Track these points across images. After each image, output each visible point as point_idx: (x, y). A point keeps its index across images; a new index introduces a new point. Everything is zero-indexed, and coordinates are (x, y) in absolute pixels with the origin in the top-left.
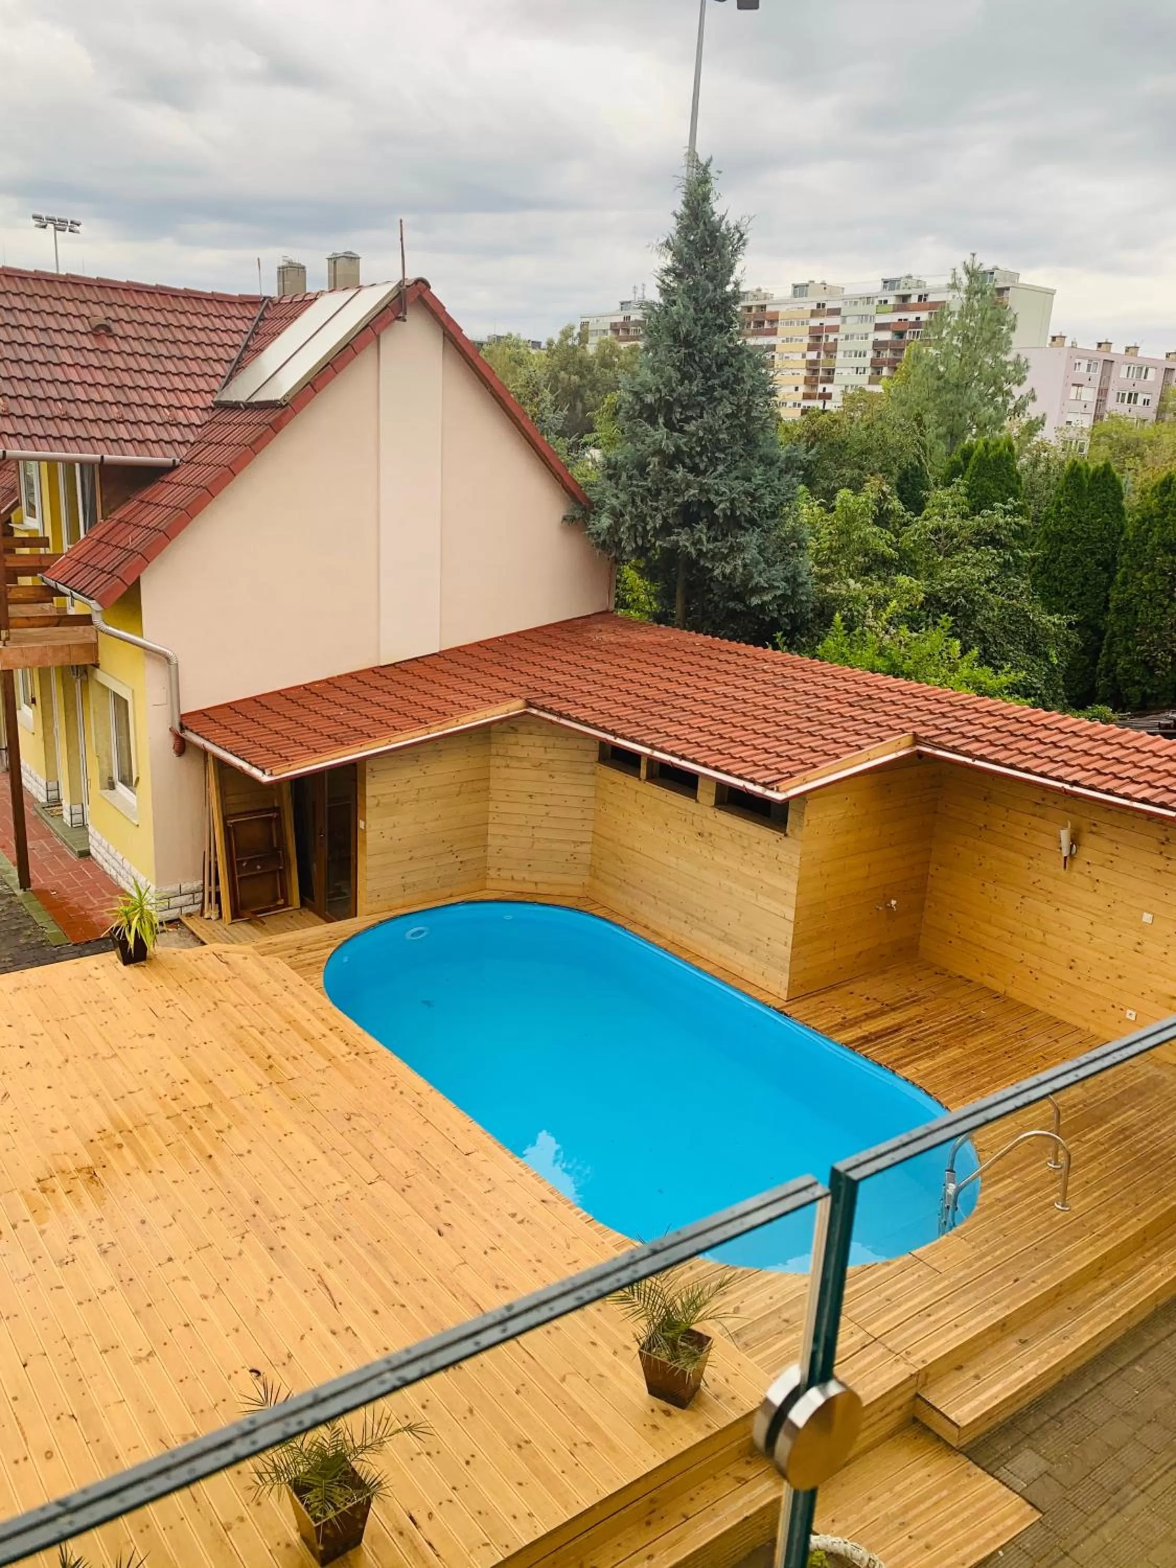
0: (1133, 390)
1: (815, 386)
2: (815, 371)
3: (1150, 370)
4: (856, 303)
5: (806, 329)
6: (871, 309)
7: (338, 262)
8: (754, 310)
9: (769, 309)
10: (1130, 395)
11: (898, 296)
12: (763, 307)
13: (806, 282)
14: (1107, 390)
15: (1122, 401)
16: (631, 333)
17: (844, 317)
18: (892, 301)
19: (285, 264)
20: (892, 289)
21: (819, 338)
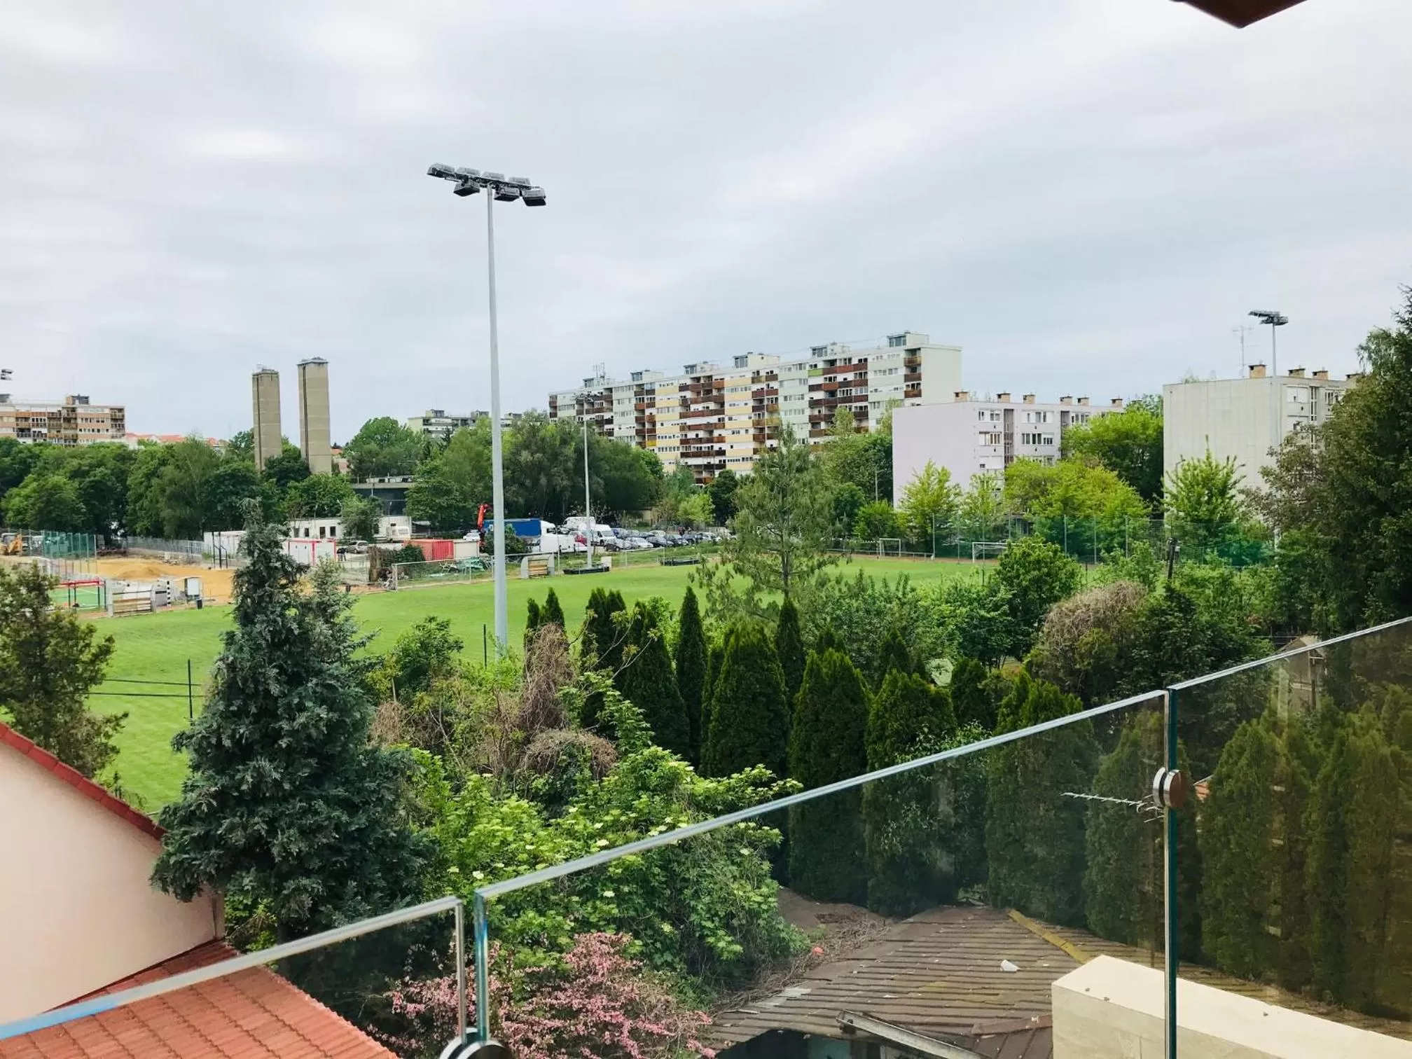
0: (1036, 432)
1: (762, 442)
2: (762, 430)
3: (1048, 415)
4: (790, 369)
5: (749, 393)
6: (804, 374)
7: (307, 368)
8: (702, 381)
9: (714, 378)
10: (1034, 435)
11: (825, 361)
12: (710, 377)
13: (745, 353)
14: (1012, 434)
15: (1028, 442)
16: (596, 406)
17: (781, 382)
18: (821, 365)
19: (259, 371)
20: (820, 355)
21: (761, 401)
